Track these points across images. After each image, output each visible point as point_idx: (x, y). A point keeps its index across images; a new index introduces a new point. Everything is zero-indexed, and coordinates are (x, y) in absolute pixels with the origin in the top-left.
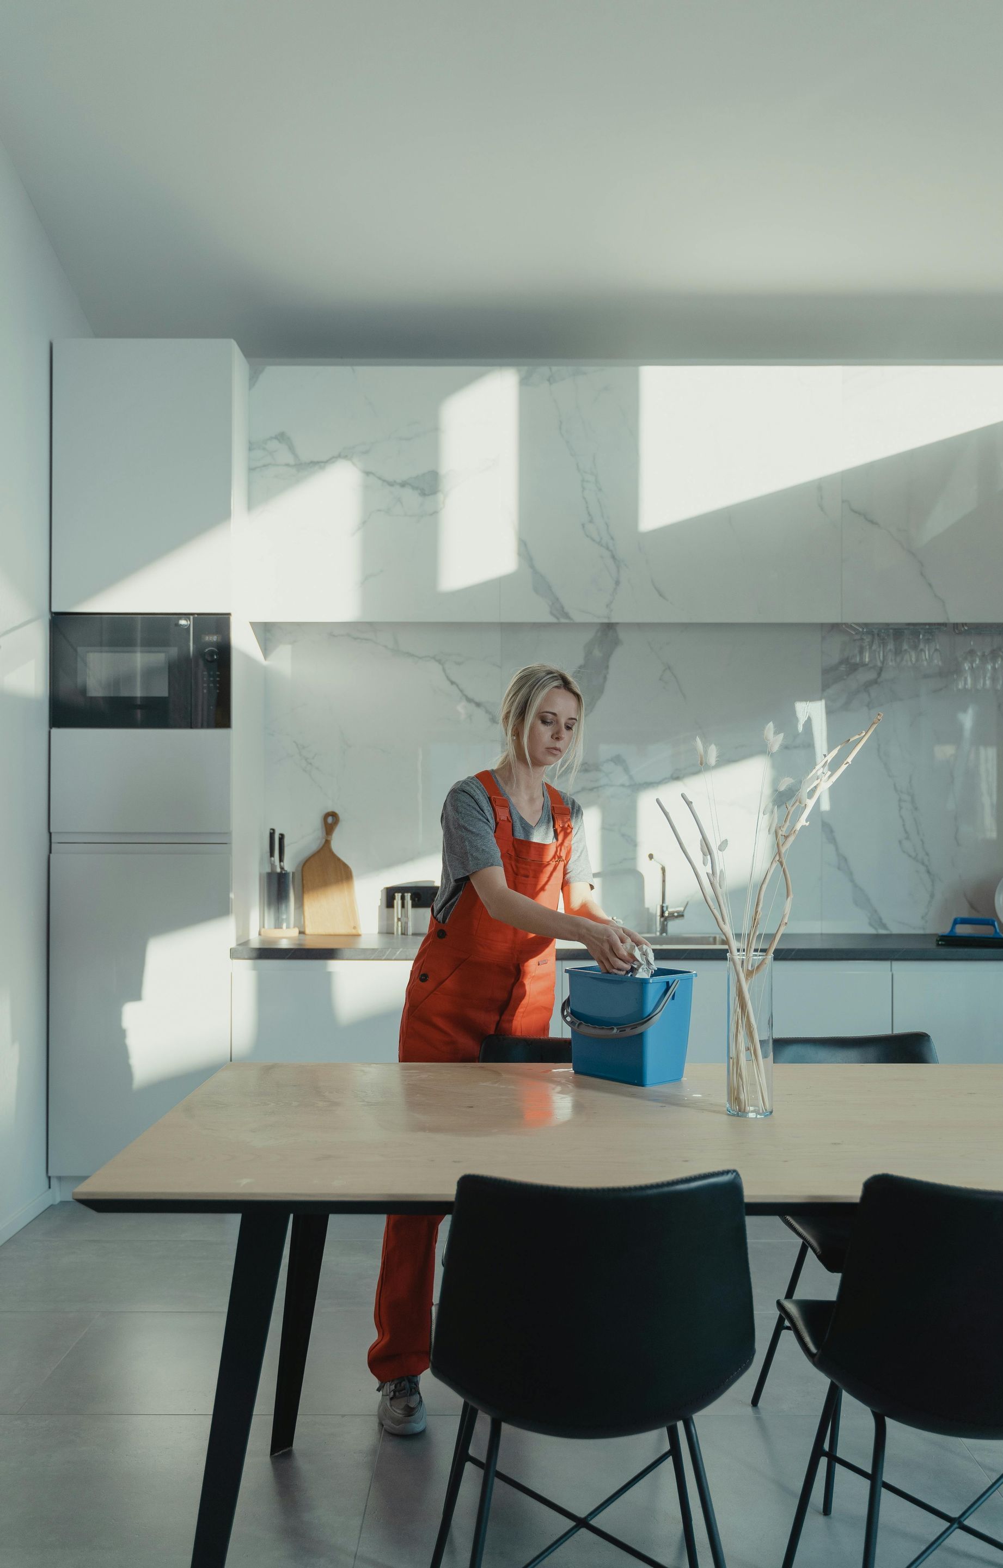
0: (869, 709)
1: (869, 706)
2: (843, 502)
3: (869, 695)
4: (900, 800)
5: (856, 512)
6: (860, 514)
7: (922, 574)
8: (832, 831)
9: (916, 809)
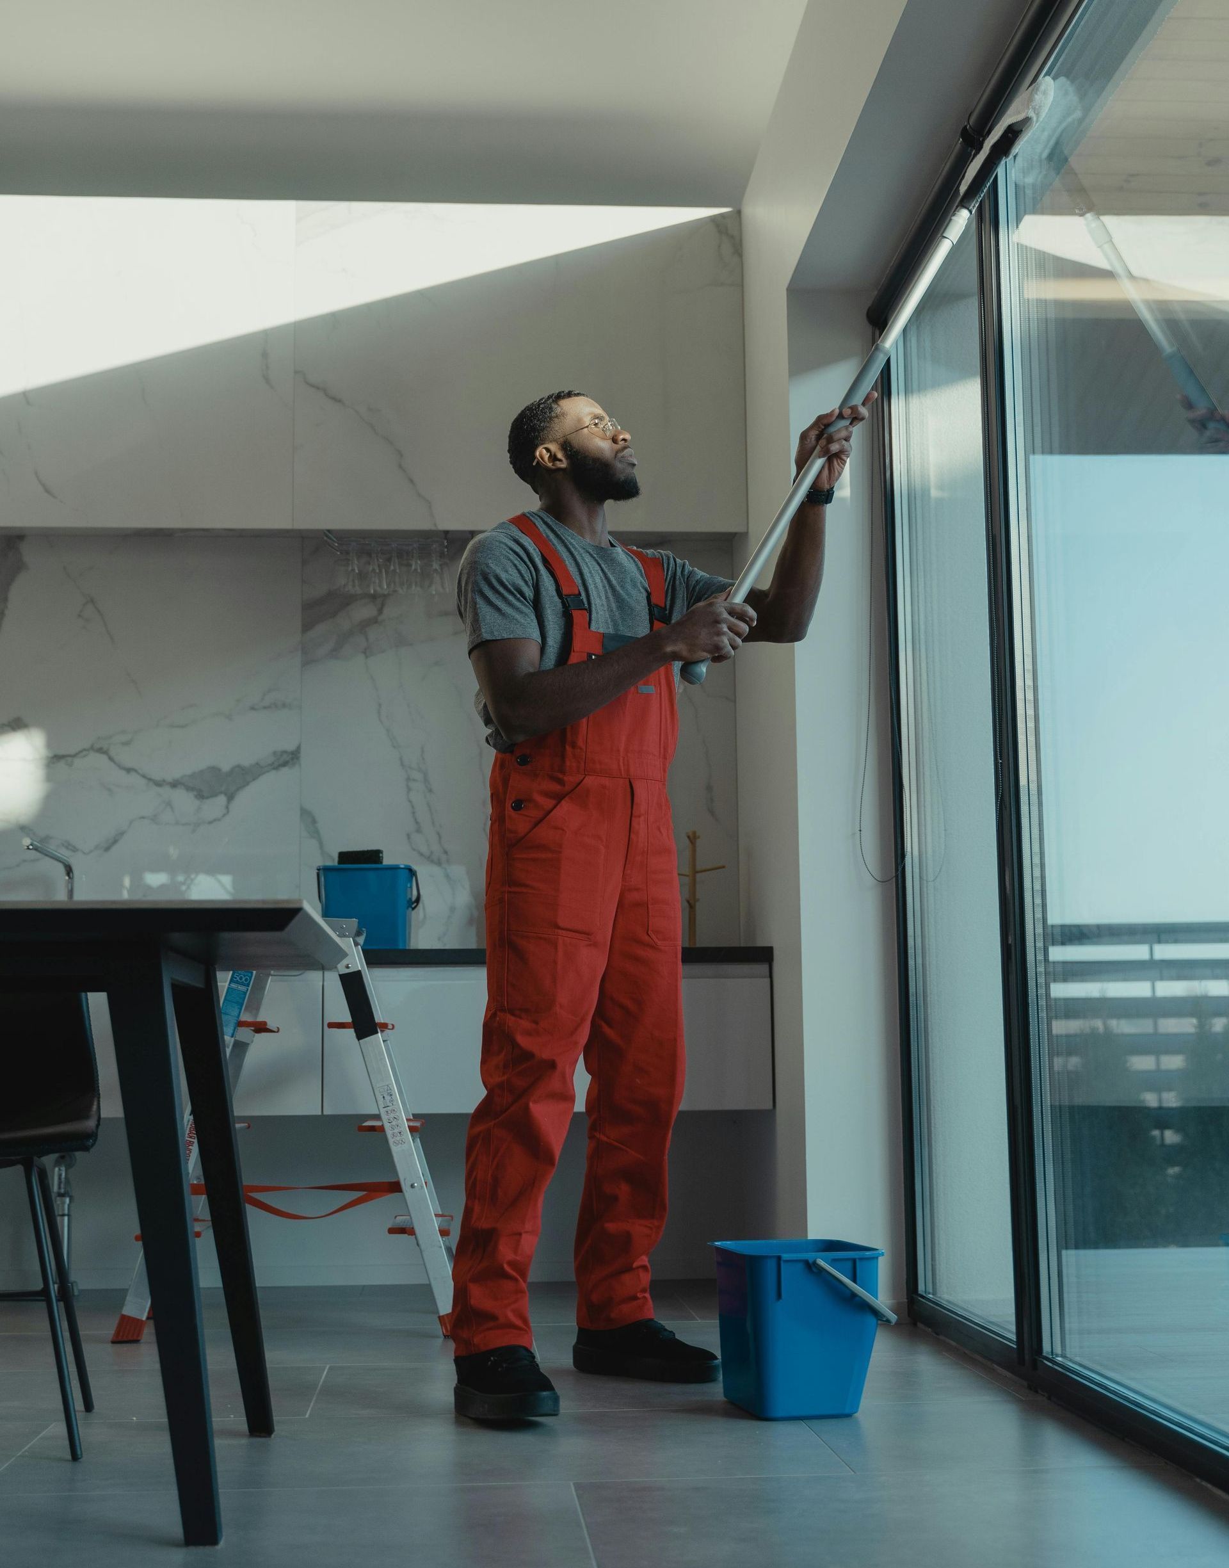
0: (367, 657)
1: (367, 652)
2: (296, 372)
3: (367, 640)
4: (408, 779)
5: (312, 386)
6: (318, 388)
7: (400, 466)
8: (314, 822)
9: (430, 791)
